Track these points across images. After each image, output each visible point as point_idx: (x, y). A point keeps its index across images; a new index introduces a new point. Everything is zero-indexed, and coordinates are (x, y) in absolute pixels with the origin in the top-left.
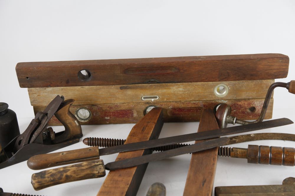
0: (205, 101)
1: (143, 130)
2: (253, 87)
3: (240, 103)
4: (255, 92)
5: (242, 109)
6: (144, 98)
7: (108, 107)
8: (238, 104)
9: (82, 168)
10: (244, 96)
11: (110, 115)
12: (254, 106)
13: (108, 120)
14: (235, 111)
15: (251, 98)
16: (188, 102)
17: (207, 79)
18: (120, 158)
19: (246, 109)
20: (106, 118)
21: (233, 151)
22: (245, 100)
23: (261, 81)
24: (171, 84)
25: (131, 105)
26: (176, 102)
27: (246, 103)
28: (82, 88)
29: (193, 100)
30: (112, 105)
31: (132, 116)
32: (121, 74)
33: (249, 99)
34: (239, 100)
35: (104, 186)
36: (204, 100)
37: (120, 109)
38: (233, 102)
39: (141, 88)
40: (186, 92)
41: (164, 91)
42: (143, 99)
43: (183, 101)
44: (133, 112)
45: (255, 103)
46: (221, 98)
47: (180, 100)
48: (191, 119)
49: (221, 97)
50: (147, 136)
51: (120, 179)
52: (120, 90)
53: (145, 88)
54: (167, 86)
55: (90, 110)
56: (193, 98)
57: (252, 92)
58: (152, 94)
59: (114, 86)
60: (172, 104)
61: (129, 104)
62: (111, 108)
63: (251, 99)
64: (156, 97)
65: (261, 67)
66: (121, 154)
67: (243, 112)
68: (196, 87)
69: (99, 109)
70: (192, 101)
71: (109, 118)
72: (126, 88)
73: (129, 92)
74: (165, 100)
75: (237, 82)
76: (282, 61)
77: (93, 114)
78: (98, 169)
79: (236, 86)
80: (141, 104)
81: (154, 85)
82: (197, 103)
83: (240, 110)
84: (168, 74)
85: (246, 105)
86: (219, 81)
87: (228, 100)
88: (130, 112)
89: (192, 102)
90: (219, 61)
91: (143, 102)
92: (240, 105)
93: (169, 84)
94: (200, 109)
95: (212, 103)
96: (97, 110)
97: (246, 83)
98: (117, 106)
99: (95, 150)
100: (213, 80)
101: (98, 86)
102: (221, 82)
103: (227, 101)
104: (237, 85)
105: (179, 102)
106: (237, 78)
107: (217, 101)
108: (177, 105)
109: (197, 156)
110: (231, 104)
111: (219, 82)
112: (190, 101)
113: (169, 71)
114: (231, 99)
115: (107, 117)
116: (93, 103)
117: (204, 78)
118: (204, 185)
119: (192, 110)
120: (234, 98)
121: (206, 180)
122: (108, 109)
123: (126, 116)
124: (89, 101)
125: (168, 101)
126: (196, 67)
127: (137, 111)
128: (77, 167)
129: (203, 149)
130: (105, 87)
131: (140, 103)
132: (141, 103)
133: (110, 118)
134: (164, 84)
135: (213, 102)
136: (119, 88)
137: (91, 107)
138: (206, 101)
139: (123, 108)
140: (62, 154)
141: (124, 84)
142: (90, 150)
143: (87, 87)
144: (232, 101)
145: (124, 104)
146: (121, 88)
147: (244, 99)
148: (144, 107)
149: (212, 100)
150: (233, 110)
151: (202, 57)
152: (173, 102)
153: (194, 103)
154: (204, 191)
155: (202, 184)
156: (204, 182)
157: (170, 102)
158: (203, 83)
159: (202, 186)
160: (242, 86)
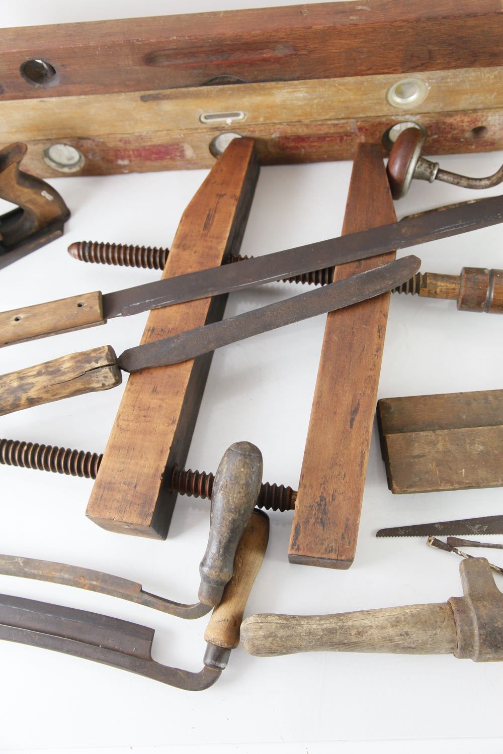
0: (363, 119)
1: (207, 226)
2: (491, 81)
3: (449, 120)
4: (495, 94)
5: (455, 132)
6: (206, 118)
7: (120, 141)
8: (444, 123)
9: (63, 378)
10: (464, 103)
11: (129, 156)
12: (484, 124)
13: (125, 167)
14: (436, 136)
15: (480, 106)
16: (320, 123)
17: (370, 69)
18: (153, 330)
19: (463, 131)
20: (120, 162)
21: (426, 287)
22: (464, 112)
24: (273, 83)
25: (177, 135)
26: (289, 124)
27: (466, 119)
28: (42, 104)
29: (333, 117)
30: (129, 136)
31: (182, 156)
32: (138, 68)
33: (475, 111)
34: (450, 114)
35: (118, 426)
36: (361, 115)
37: (149, 143)
38: (432, 119)
39: (197, 96)
40: (316, 101)
41: (257, 99)
42: (203, 119)
43: (307, 122)
44: (182, 147)
45: (490, 118)
46: (405, 111)
47: (300, 118)
48: (325, 156)
49: (405, 108)
50: (216, 248)
51: (155, 402)
52: (142, 103)
53: (207, 96)
54: (263, 89)
55: (78, 147)
56: (332, 114)
57: (487, 95)
58: (227, 109)
59: (123, 94)
60: (279, 128)
61: (169, 132)
62: (127, 142)
63: (480, 109)
64: (237, 115)
66: (156, 312)
67: (456, 139)
68: (341, 88)
69: (97, 146)
70: (330, 120)
71: (126, 162)
72: (156, 98)
73: (167, 106)
74: (261, 119)
75: (450, 73)
77: (86, 157)
78: (101, 378)
79: (447, 82)
80: (199, 131)
81: (230, 89)
82: (343, 124)
83: (450, 136)
84: (265, 60)
85: (465, 124)
86: (403, 72)
87: (421, 113)
88: (176, 147)
89: (329, 122)
90: (408, 21)
91: (205, 126)
92: (451, 125)
93: (268, 84)
94: (350, 136)
95: (380, 124)
96: (95, 147)
97: (473, 74)
98: (140, 138)
99: (91, 307)
100: (386, 71)
101: (83, 97)
102: (408, 74)
103: (418, 117)
104: (449, 80)
105: (297, 124)
106: (453, 64)
107: (393, 118)
108: (290, 131)
109: (338, 317)
110: (428, 122)
111: (403, 75)
112: (326, 120)
113: (267, 54)
114: (430, 111)
115: (123, 158)
116: (80, 133)
117: (363, 68)
118: (355, 423)
119: (328, 137)
120: (438, 110)
121: (359, 404)
122: (121, 145)
123: (169, 157)
124: (69, 131)
125: (268, 122)
126: (343, 42)
127: (193, 147)
128: (49, 377)
129: (355, 300)
130: (101, 97)
131: (197, 129)
132: (201, 129)
133: (130, 161)
134: (255, 85)
135: (384, 120)
136: (139, 99)
137: (77, 142)
138: (365, 120)
139: (156, 141)
140: (17, 319)
141: (149, 90)
142: (80, 305)
143: (54, 100)
144: (432, 117)
145: (159, 133)
146: (144, 99)
147: (462, 111)
148: (209, 138)
149: (381, 115)
150: (432, 135)
151: (360, 8)
152: (280, 124)
153: (335, 125)
154: (353, 445)
155: (349, 420)
156: (355, 411)
157: (275, 124)
158: (359, 78)
159: (348, 427)
160: (464, 82)
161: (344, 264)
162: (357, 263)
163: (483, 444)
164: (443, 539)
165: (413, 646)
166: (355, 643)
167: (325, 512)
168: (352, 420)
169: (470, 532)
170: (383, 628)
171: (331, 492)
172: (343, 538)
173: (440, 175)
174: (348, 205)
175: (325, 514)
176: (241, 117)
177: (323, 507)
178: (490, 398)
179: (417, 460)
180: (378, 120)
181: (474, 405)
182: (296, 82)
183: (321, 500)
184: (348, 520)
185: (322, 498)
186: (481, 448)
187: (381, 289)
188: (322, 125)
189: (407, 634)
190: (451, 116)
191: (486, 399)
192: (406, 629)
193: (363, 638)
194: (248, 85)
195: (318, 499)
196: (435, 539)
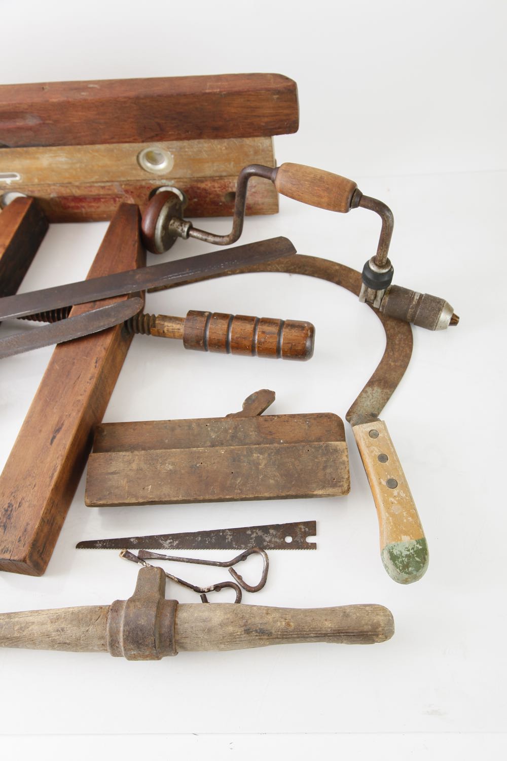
0: (125, 183)
2: (225, 152)
3: (203, 186)
4: (232, 163)
5: (211, 196)
8: (199, 188)
10: (208, 170)
12: (234, 190)
14: (196, 200)
15: (225, 174)
16: (88, 185)
17: (113, 138)
19: (218, 196)
21: (155, 327)
22: (212, 178)
23: (239, 140)
24: (34, 148)
26: (62, 185)
27: (216, 185)
29: (98, 180)
33: (221, 177)
34: (200, 180)
36: (123, 179)
38: (186, 184)
40: (78, 165)
41: (26, 163)
43: (77, 184)
46: (159, 176)
47: (70, 180)
48: (105, 216)
49: (159, 173)
54: (27, 152)
56: (97, 177)
57: (226, 164)
58: (3, 170)
60: (54, 189)
63: (225, 176)
64: (14, 176)
65: (233, 110)
67: (215, 203)
68: (96, 154)
70: (97, 182)
74: (36, 181)
75: (185, 143)
76: (278, 98)
79: (186, 152)
82: (109, 186)
83: (208, 200)
84: (20, 128)
85: (217, 189)
86: (143, 142)
87: (175, 179)
89: (96, 185)
90: (129, 98)
92: (205, 190)
93: (30, 149)
94: (121, 198)
97: (206, 145)
100: (128, 140)
102: (148, 144)
103: (173, 182)
104: (187, 150)
105: (69, 185)
106: (183, 136)
107: (151, 182)
108: (65, 192)
109: (65, 349)
110: (184, 187)
111: (145, 144)
112: (93, 182)
113: (20, 123)
114: (182, 177)
117: (107, 137)
118: (55, 441)
119: (103, 198)
120: (188, 176)
121: (63, 424)
125: (42, 183)
126: (80, 113)
134: (19, 149)
135: (143, 183)
138: (127, 183)
144: (186, 182)
147: (210, 177)
149: (140, 179)
151: (91, 86)
152: (54, 185)
153: (103, 187)
154: (49, 459)
155: (51, 438)
156: (58, 430)
157: (49, 185)
158: (107, 145)
159: (48, 444)
160: (201, 151)
161: (81, 304)
162: (92, 304)
163: (173, 464)
164: (135, 552)
165: (68, 641)
166: (17, 638)
167: (9, 517)
168: (54, 438)
169: (160, 546)
170: (43, 624)
171: (19, 500)
172: (19, 541)
173: (191, 232)
174: (98, 255)
175: (9, 519)
176: (18, 178)
177: (9, 512)
178: (194, 425)
179: (111, 476)
180: (139, 184)
181: (178, 431)
182: (54, 148)
183: (9, 507)
184: (28, 524)
185: (10, 505)
186: (171, 467)
187: (104, 326)
188: (91, 187)
189: (63, 630)
190: (202, 182)
191: (190, 427)
192: (63, 626)
193: (24, 633)
194: (13, 149)
195: (6, 506)
196: (127, 552)
